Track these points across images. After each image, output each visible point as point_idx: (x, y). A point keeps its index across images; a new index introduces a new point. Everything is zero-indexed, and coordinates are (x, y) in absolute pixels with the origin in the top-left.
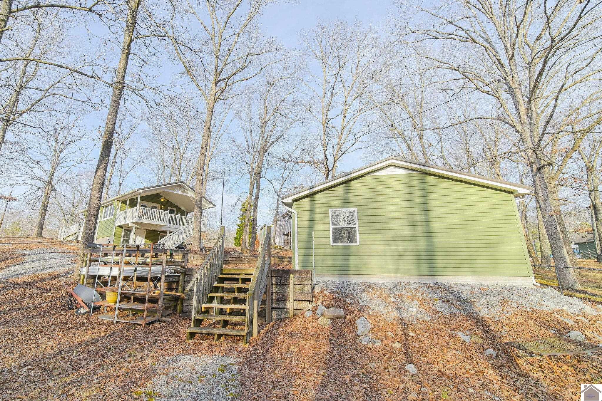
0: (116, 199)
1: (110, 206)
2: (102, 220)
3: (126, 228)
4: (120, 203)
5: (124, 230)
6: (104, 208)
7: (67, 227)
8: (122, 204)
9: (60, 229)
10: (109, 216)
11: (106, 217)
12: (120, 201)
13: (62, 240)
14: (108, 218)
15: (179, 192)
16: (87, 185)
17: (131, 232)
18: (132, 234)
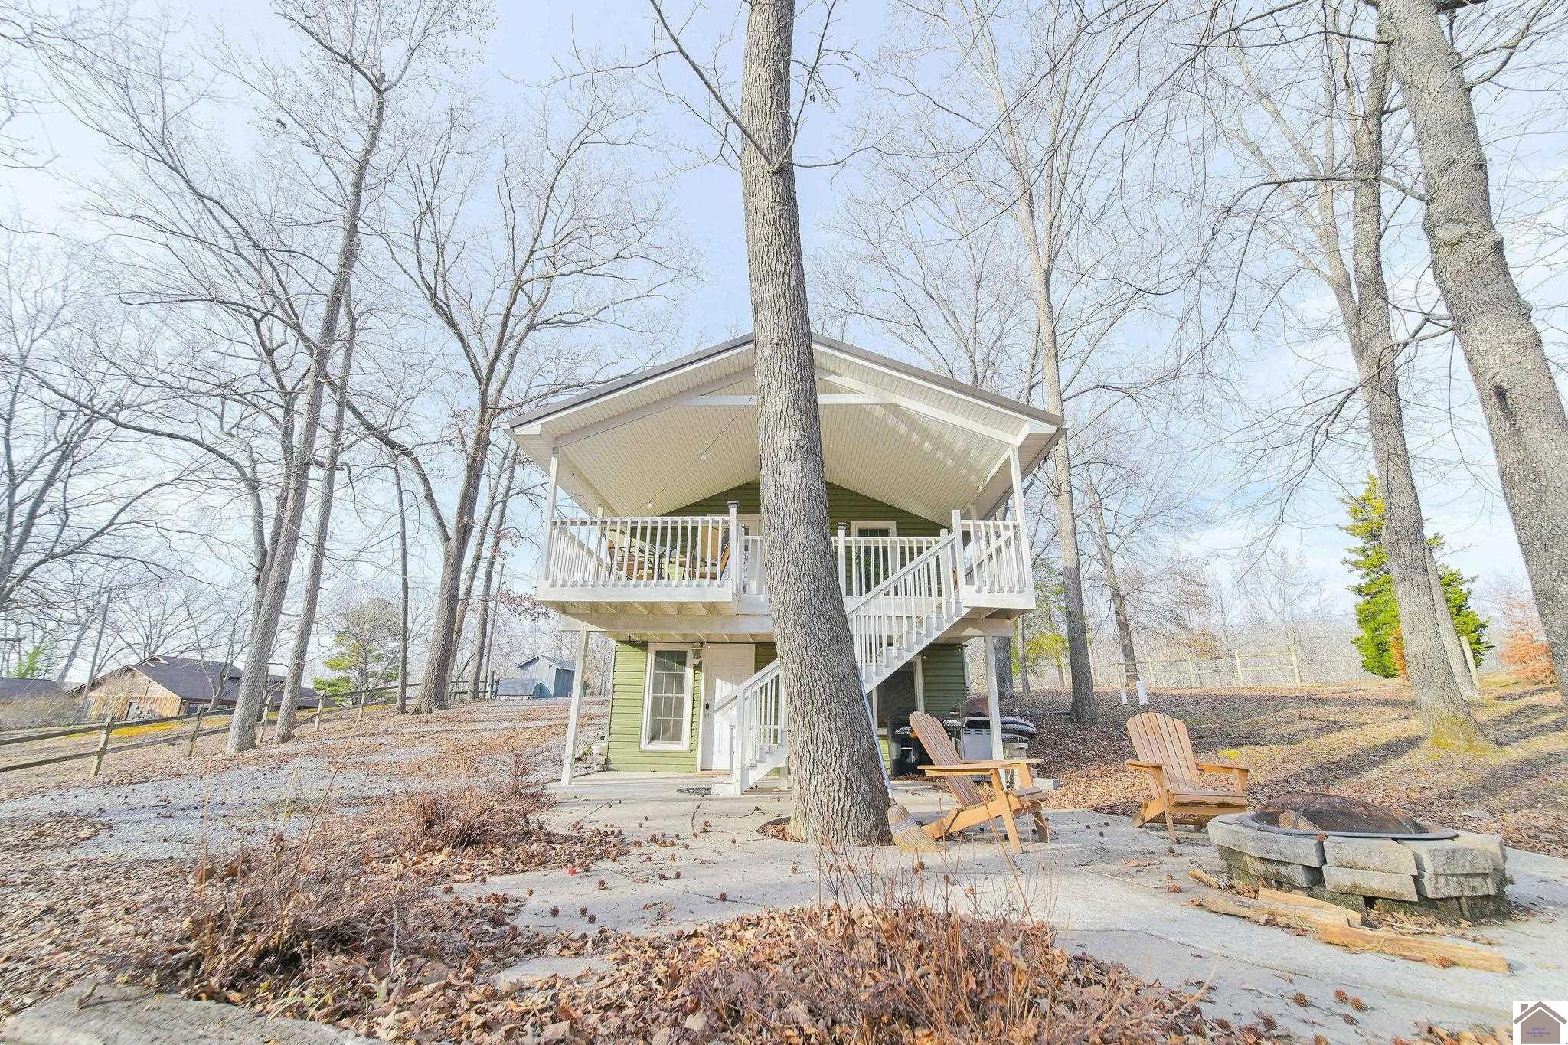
17: (683, 664)
18: (689, 672)
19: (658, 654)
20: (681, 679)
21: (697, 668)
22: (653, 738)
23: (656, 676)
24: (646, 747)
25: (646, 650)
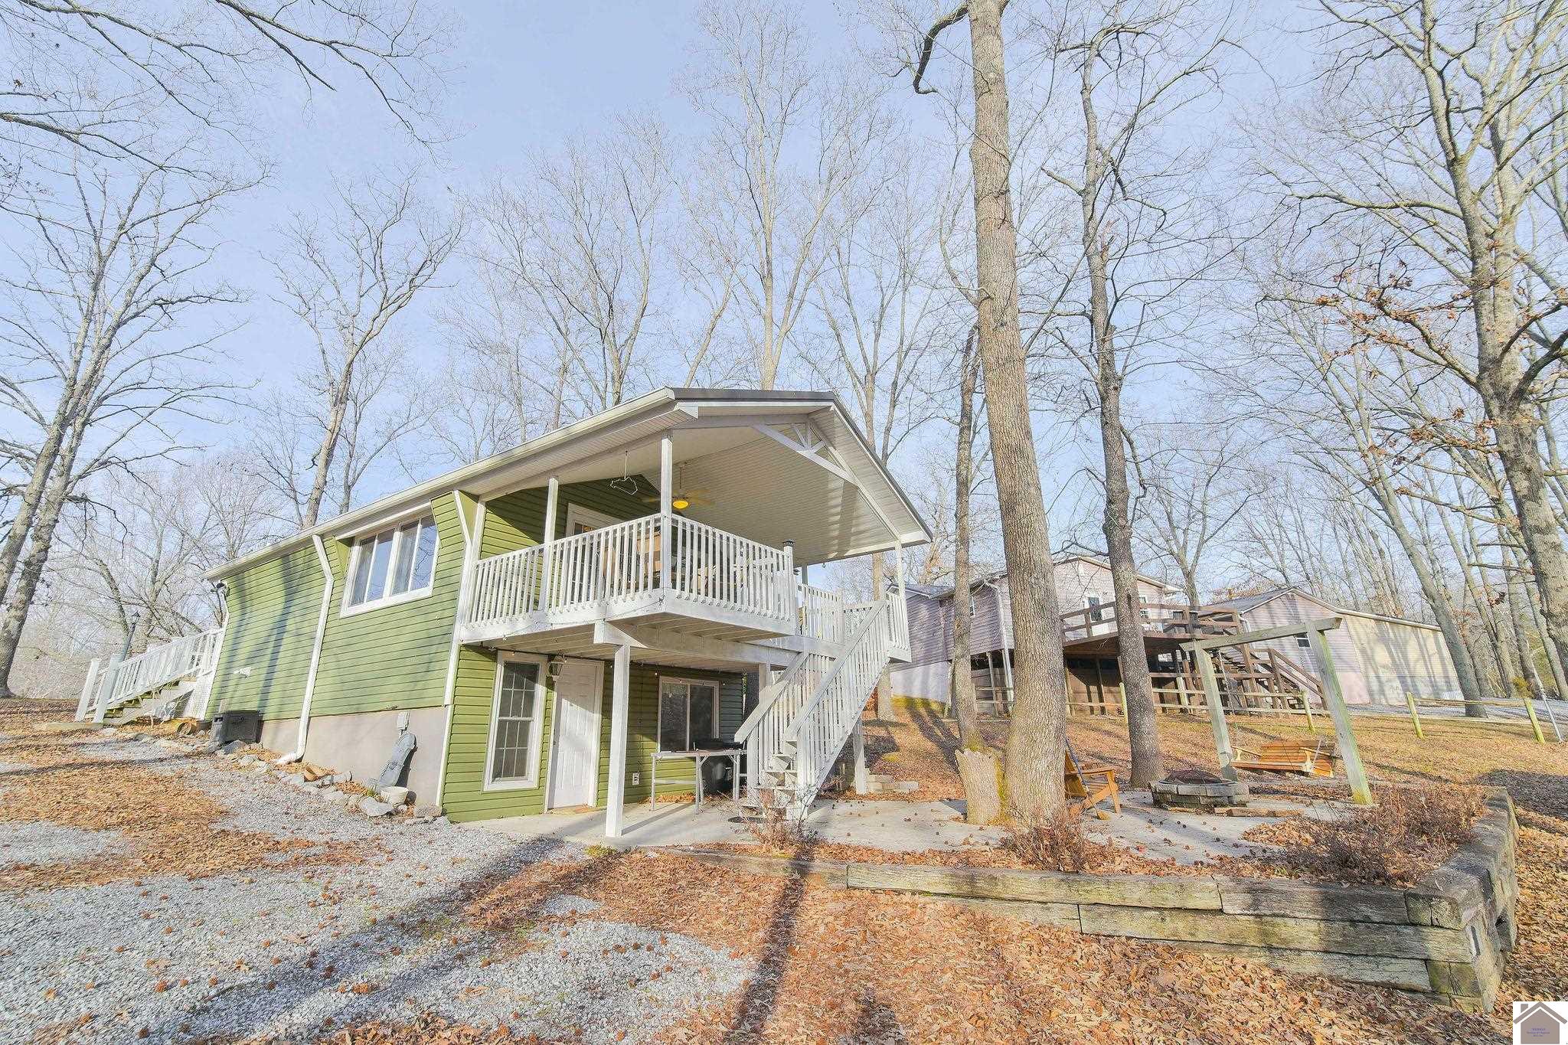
0: (461, 484)
1: (397, 536)
2: (346, 611)
3: (512, 657)
4: (480, 509)
5: (500, 670)
6: (356, 550)
7: (128, 652)
8: (492, 516)
9: (95, 664)
10: (400, 586)
11: (377, 594)
12: (476, 498)
13: (98, 718)
14: (388, 599)
15: (808, 453)
16: (207, 507)
17: (533, 678)
18: (540, 690)
19: (509, 666)
20: (530, 698)
21: (550, 685)
22: (497, 775)
23: (504, 693)
24: (490, 785)
25: (495, 660)
